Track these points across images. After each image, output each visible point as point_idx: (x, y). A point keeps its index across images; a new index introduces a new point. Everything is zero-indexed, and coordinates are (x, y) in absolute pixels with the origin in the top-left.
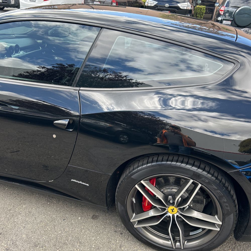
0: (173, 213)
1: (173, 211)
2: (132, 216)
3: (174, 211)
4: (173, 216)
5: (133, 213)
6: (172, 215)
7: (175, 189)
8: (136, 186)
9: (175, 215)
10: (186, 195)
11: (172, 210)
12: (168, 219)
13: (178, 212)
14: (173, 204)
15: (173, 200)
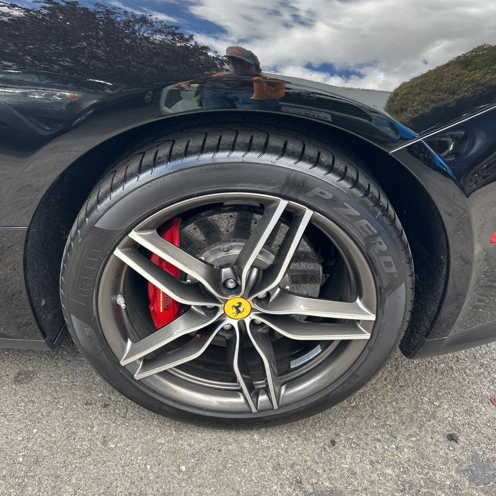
0: (240, 316)
1: (239, 312)
2: (124, 349)
3: (241, 309)
4: (242, 324)
5: (126, 341)
6: (237, 321)
7: (238, 247)
8: (118, 253)
9: (247, 321)
10: (269, 260)
11: (237, 308)
12: (228, 336)
13: (252, 310)
14: (237, 289)
15: (236, 278)
